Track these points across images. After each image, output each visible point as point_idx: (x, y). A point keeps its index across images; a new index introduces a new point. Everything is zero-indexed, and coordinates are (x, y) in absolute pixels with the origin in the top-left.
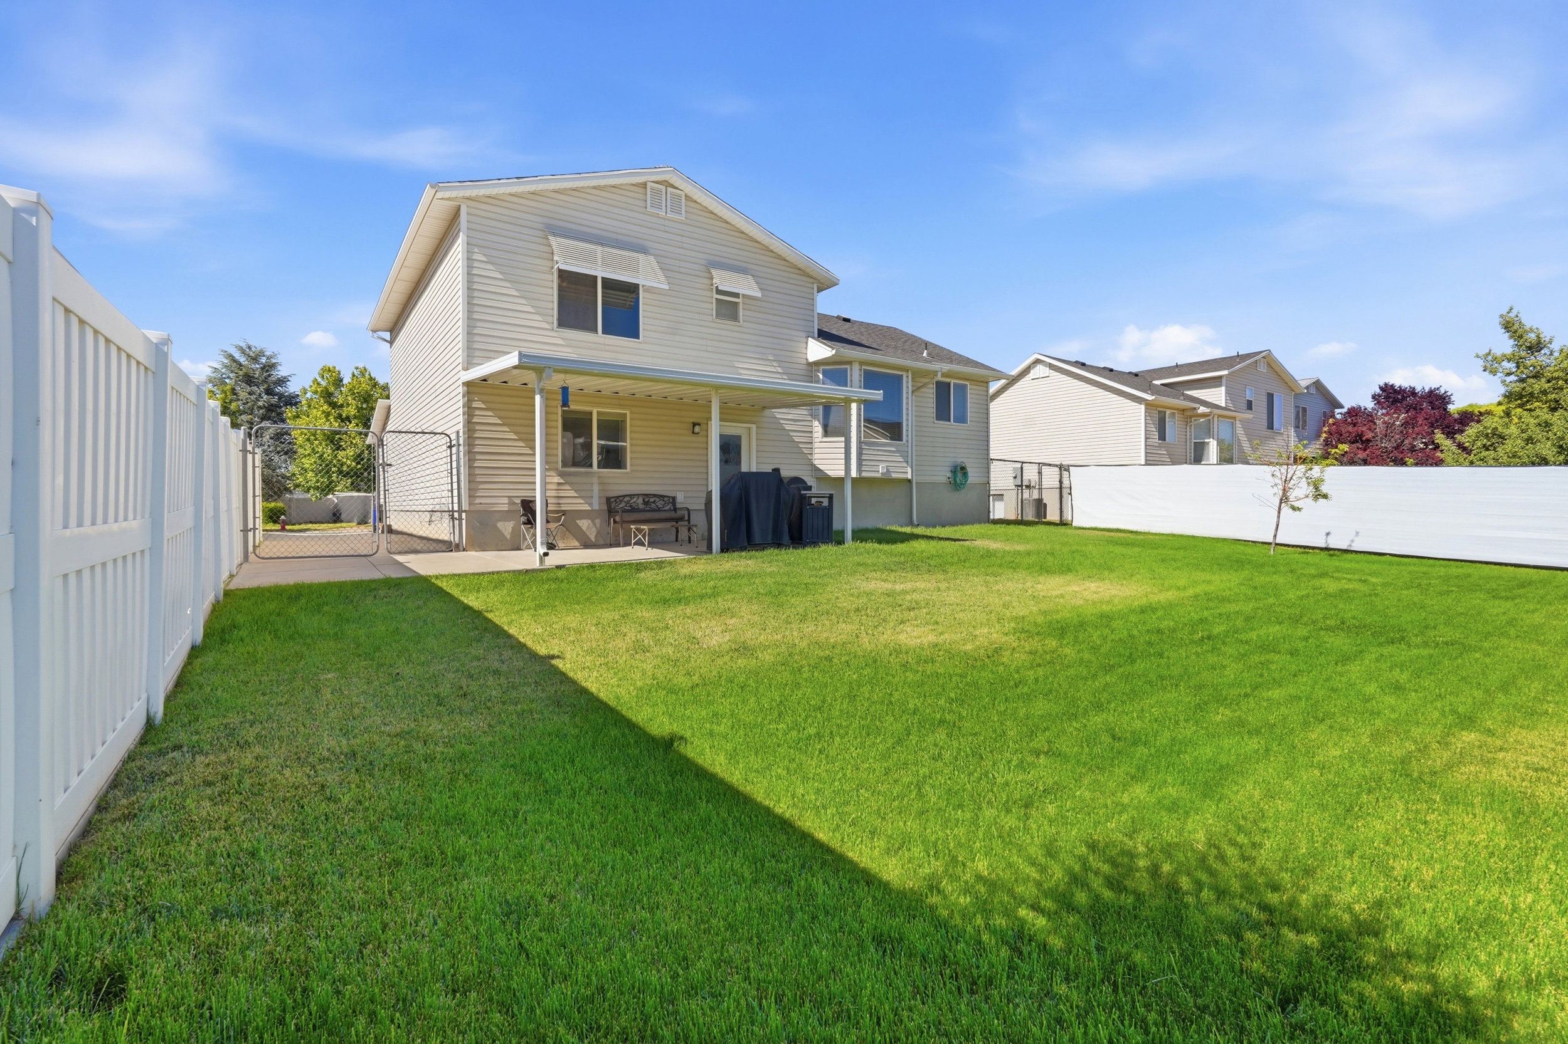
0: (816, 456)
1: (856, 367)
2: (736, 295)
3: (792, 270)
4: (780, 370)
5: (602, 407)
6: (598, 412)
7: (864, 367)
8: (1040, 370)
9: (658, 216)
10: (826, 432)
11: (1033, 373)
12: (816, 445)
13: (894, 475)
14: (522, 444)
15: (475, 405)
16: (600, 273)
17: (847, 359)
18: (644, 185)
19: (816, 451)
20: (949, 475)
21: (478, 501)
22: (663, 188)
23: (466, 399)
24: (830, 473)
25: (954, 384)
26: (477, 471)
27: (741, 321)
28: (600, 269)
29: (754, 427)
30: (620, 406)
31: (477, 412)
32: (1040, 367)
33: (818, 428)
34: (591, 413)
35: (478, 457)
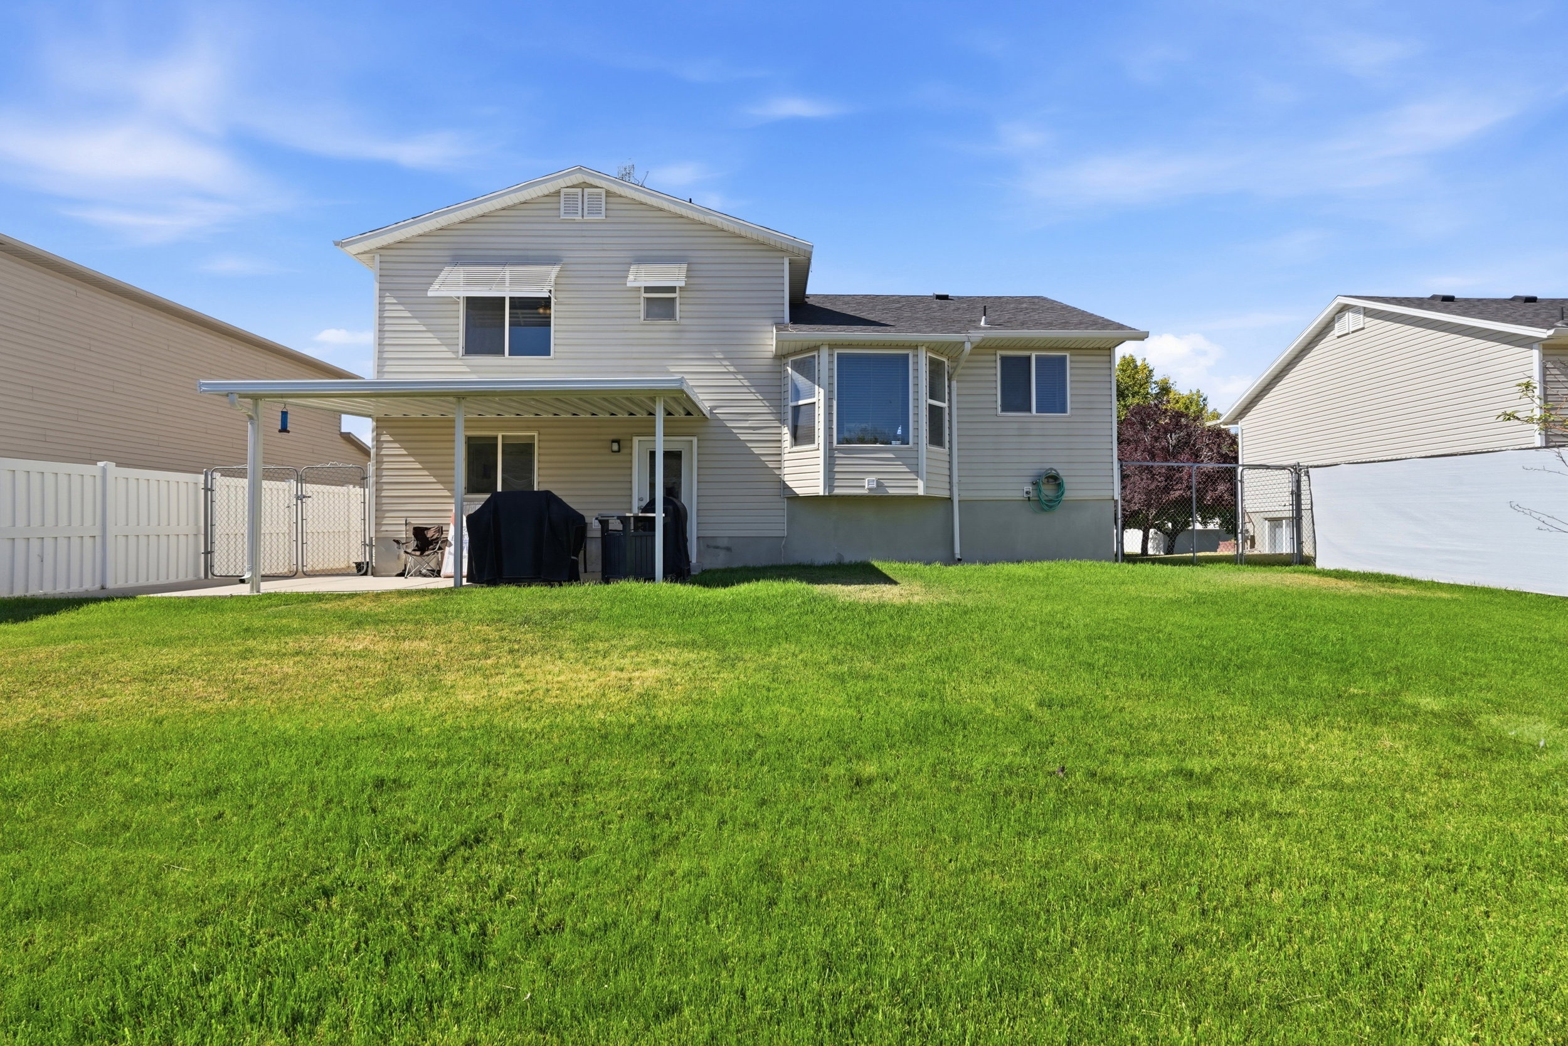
0: (786, 471)
1: (824, 353)
2: (672, 289)
3: (751, 247)
4: (732, 369)
5: (506, 431)
6: (503, 436)
7: (836, 352)
8: (1350, 321)
9: (573, 222)
10: (796, 439)
11: (1338, 328)
12: (786, 457)
13: (891, 491)
14: (426, 473)
15: (383, 438)
16: (507, 292)
17: (813, 344)
18: (557, 193)
19: (786, 464)
20: (1028, 488)
21: (384, 528)
22: (579, 190)
23: (375, 433)
24: (799, 491)
25: (1037, 358)
26: (384, 501)
27: (678, 318)
28: (508, 289)
29: (695, 440)
30: (528, 428)
31: (385, 445)
32: (1349, 316)
33: (786, 433)
34: (496, 438)
35: (385, 487)
